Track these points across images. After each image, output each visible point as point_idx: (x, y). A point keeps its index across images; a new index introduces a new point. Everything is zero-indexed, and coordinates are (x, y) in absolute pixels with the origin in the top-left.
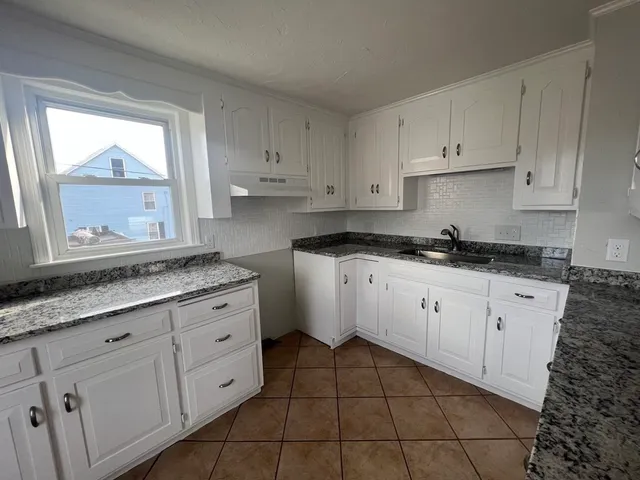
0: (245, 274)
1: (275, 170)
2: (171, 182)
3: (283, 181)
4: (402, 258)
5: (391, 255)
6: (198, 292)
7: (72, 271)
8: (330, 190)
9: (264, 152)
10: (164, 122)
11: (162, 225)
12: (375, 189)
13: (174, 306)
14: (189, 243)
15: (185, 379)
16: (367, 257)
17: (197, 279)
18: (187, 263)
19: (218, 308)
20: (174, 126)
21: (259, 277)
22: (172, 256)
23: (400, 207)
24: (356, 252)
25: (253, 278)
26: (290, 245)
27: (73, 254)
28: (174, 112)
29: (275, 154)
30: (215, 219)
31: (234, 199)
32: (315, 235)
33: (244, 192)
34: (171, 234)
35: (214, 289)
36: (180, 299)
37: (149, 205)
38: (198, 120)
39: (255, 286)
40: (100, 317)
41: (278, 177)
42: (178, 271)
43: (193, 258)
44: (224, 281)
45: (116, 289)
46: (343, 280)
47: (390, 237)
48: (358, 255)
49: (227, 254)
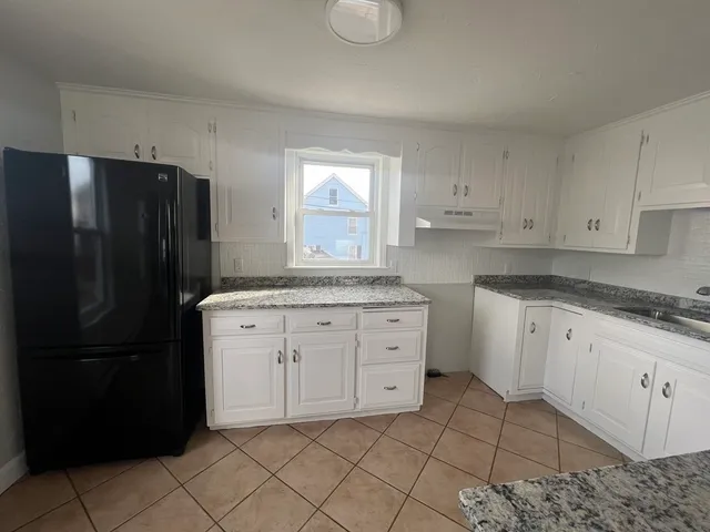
0: (419, 297)
1: (463, 203)
2: (371, 214)
3: (469, 214)
4: (616, 315)
5: (600, 309)
6: (378, 304)
7: (303, 275)
8: (529, 224)
9: (452, 186)
10: (372, 166)
11: (359, 248)
12: (593, 225)
13: (360, 310)
14: (377, 265)
15: (360, 370)
16: (566, 306)
17: (379, 295)
18: (374, 281)
19: (392, 321)
20: (378, 169)
21: (430, 302)
22: (364, 274)
23: (631, 250)
24: (552, 298)
25: (424, 302)
26: (472, 280)
27: (307, 263)
28: (379, 158)
29: (463, 186)
30: (400, 247)
31: (418, 230)
32: (504, 273)
33: (427, 224)
34: (364, 256)
35: (390, 305)
36: (365, 306)
37: (353, 230)
38: (397, 162)
39: (425, 310)
40: (317, 306)
41: (463, 210)
42: (366, 287)
43: (379, 278)
44: (399, 300)
45: (326, 290)
46: (528, 329)
47: (616, 288)
48: (555, 303)
49: (407, 280)
